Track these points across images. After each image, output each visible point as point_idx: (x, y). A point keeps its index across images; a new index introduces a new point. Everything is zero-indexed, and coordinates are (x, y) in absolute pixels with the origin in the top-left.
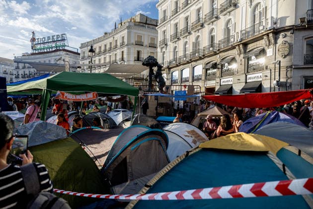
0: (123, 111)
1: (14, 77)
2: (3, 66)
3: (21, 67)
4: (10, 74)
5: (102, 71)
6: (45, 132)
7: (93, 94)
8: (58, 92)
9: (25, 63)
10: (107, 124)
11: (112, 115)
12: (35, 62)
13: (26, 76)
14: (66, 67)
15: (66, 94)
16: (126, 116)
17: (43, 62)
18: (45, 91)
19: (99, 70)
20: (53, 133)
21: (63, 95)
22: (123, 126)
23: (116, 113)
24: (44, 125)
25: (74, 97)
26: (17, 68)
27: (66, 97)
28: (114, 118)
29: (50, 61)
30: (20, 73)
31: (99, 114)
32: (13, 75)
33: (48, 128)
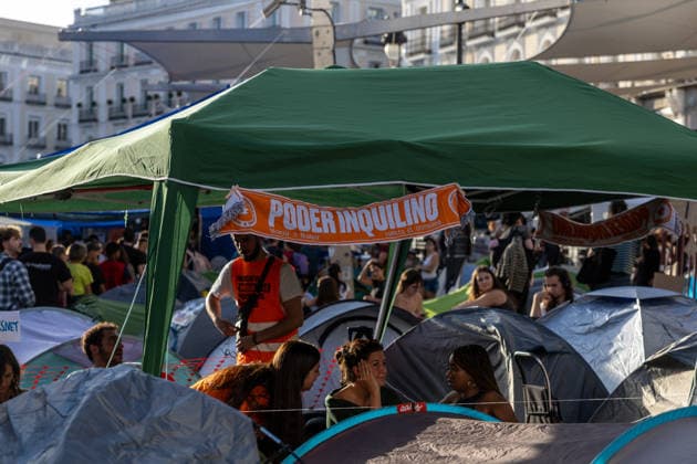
0: (645, 303)
1: (73, 116)
2: (24, 63)
3: (102, 65)
4: (57, 105)
5: (531, 46)
6: (138, 432)
7: (441, 196)
8: (235, 195)
9: (121, 38)
10: (537, 389)
11: (573, 325)
12: (170, 30)
13: (129, 110)
14: (317, 43)
15: (278, 207)
16: (670, 332)
17: (206, 24)
18: (165, 190)
19: (515, 45)
20: (184, 443)
21: (263, 209)
22: (648, 400)
23: (604, 317)
24: (135, 393)
25: (328, 219)
26: (89, 68)
27: (279, 221)
28: (585, 347)
29: (241, 15)
30: (101, 99)
31: (492, 322)
32: (68, 106)
33: (159, 411)
